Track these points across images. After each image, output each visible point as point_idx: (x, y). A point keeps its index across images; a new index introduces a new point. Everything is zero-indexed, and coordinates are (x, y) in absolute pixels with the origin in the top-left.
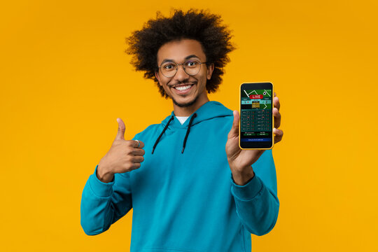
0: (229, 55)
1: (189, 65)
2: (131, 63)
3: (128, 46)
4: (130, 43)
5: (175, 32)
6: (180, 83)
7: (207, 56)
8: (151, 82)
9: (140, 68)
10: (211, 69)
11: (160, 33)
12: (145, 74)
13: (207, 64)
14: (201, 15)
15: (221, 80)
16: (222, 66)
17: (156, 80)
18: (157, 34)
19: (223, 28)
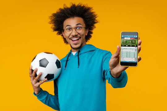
0: (96, 25)
1: (78, 28)
2: (51, 28)
3: (50, 20)
4: (51, 19)
5: (72, 14)
6: (74, 36)
7: (86, 25)
8: (60, 36)
9: (55, 30)
10: (87, 31)
11: (65, 14)
12: (57, 33)
13: (86, 28)
14: (84, 7)
15: (91, 36)
16: (92, 30)
17: (62, 36)
18: (63, 15)
19: (93, 13)
